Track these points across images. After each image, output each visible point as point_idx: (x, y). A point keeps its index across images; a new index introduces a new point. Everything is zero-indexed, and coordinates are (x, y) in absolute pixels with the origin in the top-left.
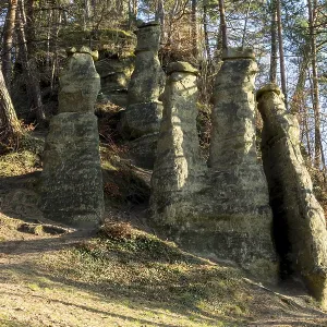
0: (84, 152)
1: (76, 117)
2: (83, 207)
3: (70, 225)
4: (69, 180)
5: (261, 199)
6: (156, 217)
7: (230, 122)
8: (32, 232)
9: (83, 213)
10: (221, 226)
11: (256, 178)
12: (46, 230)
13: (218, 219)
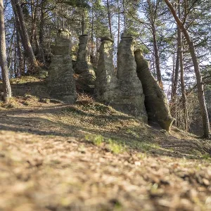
0: (67, 70)
1: (63, 57)
2: (67, 92)
3: (62, 100)
4: (61, 82)
5: (141, 91)
6: (99, 97)
7: (126, 61)
8: (45, 102)
9: (68, 95)
10: (125, 101)
11: (138, 83)
12: (51, 101)
13: (124, 99)
